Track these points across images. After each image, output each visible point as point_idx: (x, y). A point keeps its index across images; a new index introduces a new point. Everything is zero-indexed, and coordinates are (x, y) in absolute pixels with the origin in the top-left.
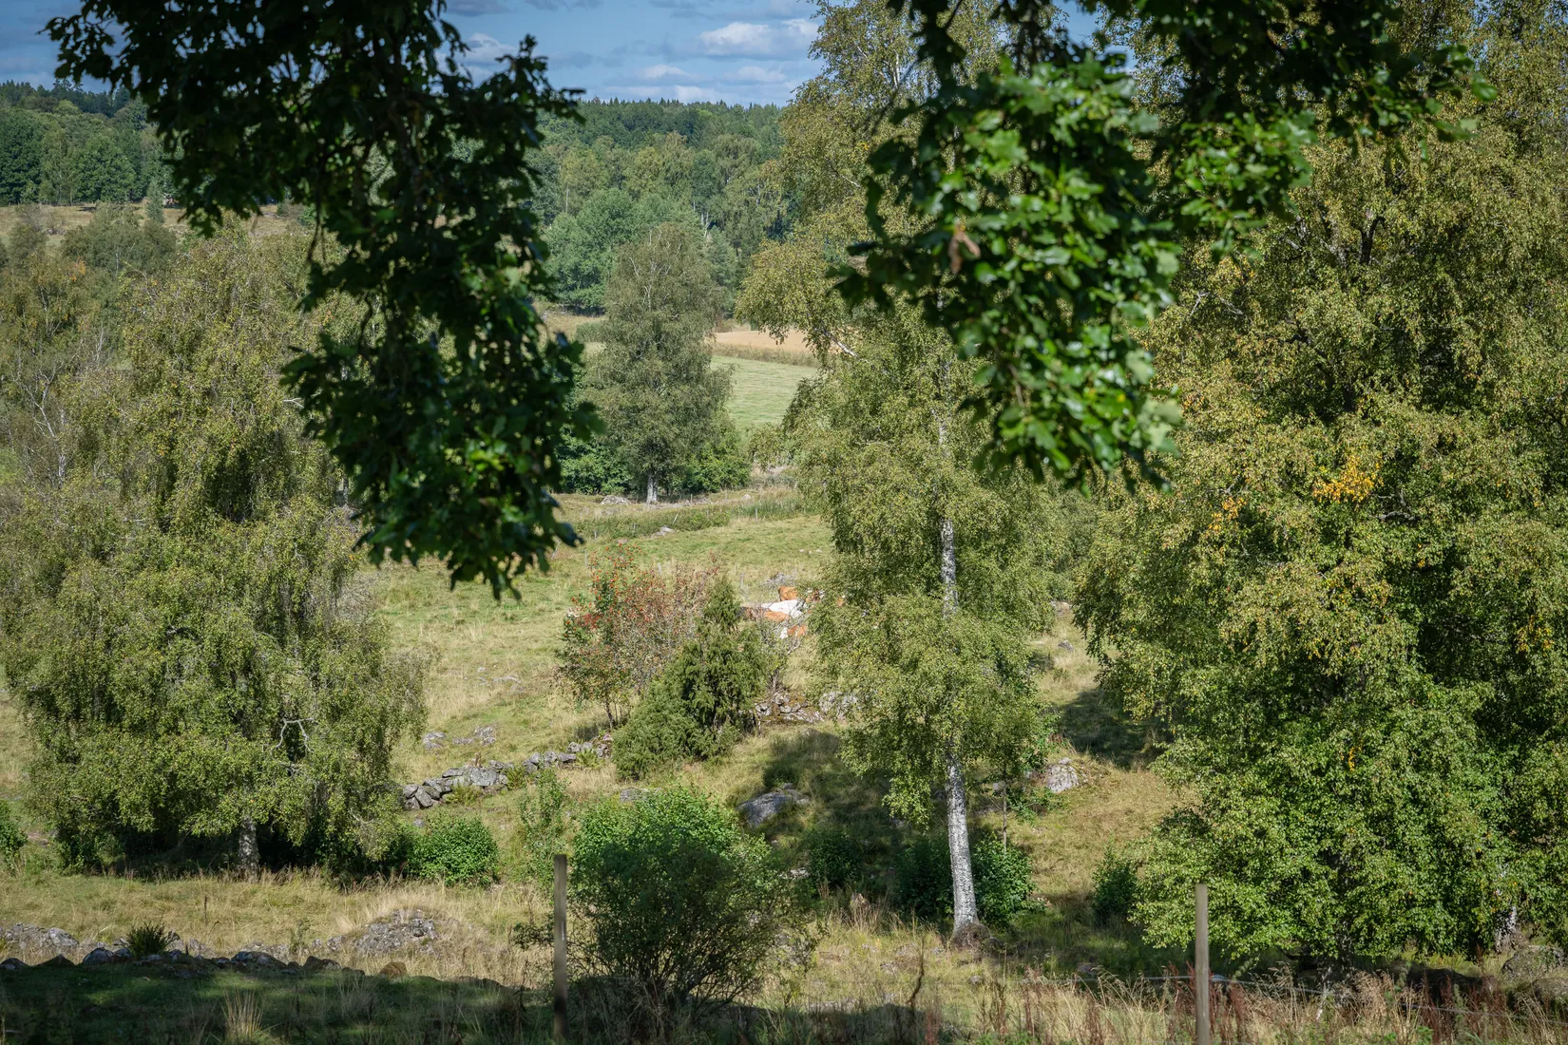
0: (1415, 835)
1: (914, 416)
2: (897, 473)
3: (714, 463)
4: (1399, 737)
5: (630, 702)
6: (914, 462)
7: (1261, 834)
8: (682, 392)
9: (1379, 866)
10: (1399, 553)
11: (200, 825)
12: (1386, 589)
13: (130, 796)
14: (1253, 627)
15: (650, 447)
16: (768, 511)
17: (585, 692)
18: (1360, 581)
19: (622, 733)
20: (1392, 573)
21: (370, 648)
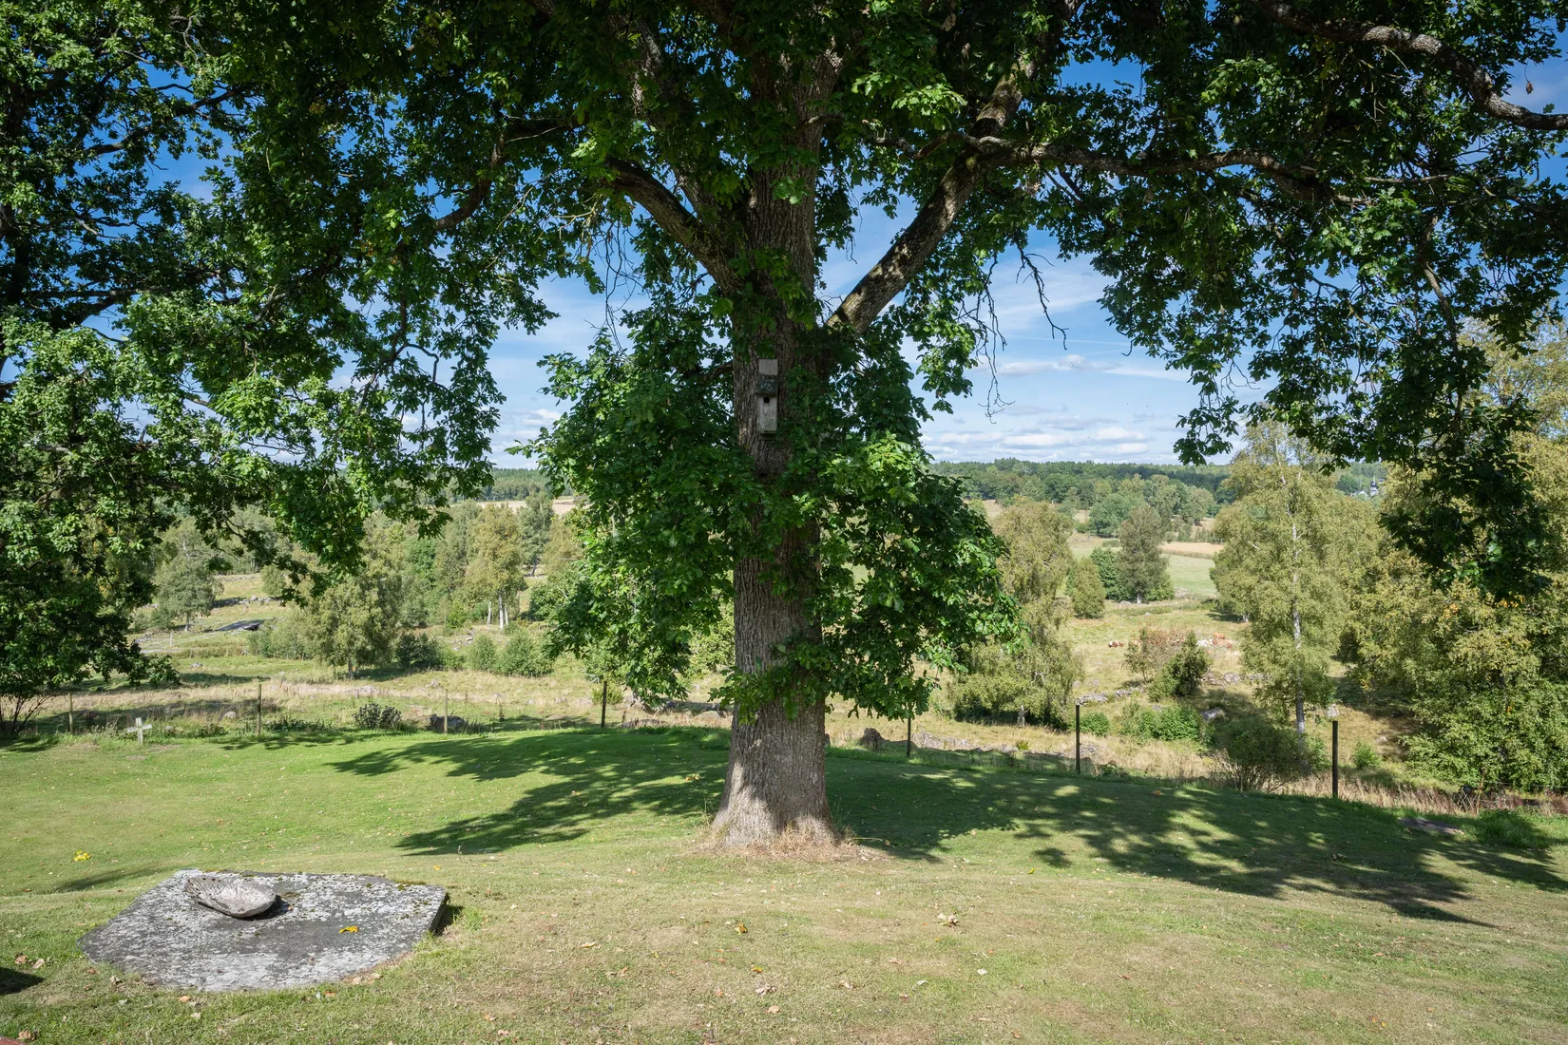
0: (1540, 744)
1: (1284, 572)
2: (1277, 593)
3: (1161, 590)
4: (1532, 703)
5: (1151, 673)
6: (1284, 590)
7: (1466, 737)
8: (1152, 565)
9: (1522, 754)
10: (1533, 628)
11: (1008, 707)
12: (1528, 642)
13: (984, 696)
14: (1466, 655)
15: (1138, 584)
16: (1186, 608)
17: (1134, 669)
18: (1515, 639)
19: (1150, 685)
20: (1530, 636)
21: (1067, 649)
